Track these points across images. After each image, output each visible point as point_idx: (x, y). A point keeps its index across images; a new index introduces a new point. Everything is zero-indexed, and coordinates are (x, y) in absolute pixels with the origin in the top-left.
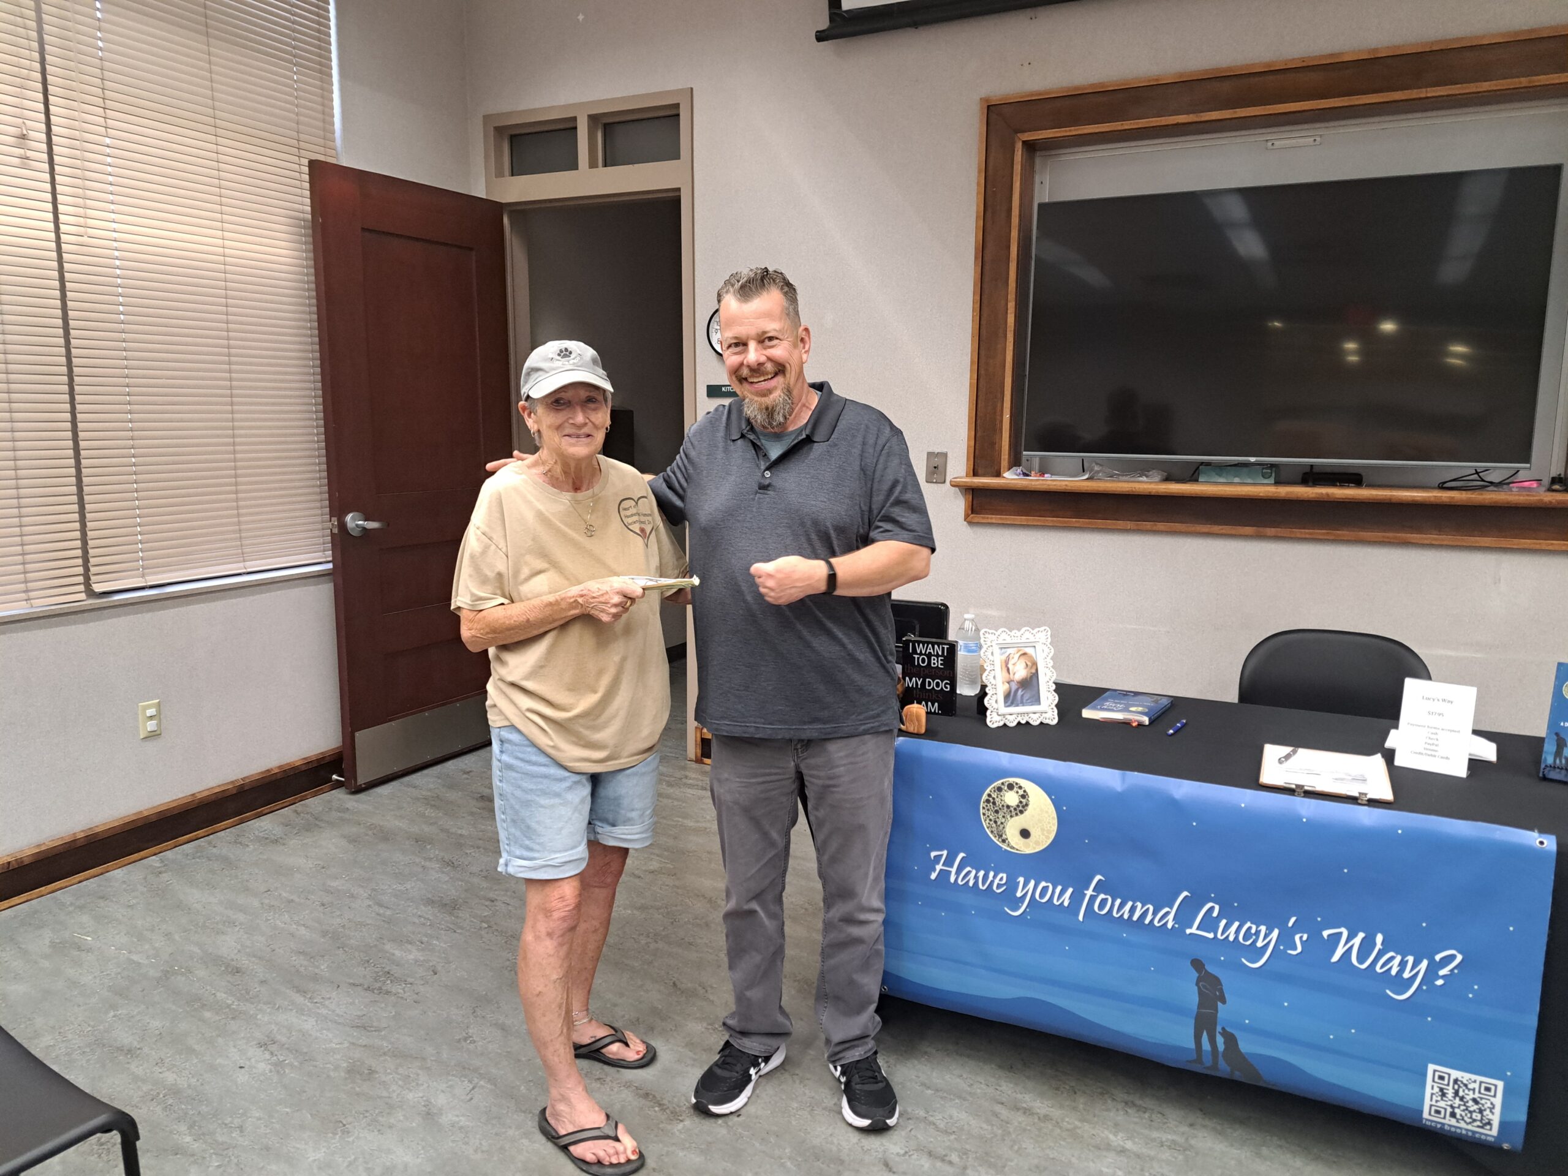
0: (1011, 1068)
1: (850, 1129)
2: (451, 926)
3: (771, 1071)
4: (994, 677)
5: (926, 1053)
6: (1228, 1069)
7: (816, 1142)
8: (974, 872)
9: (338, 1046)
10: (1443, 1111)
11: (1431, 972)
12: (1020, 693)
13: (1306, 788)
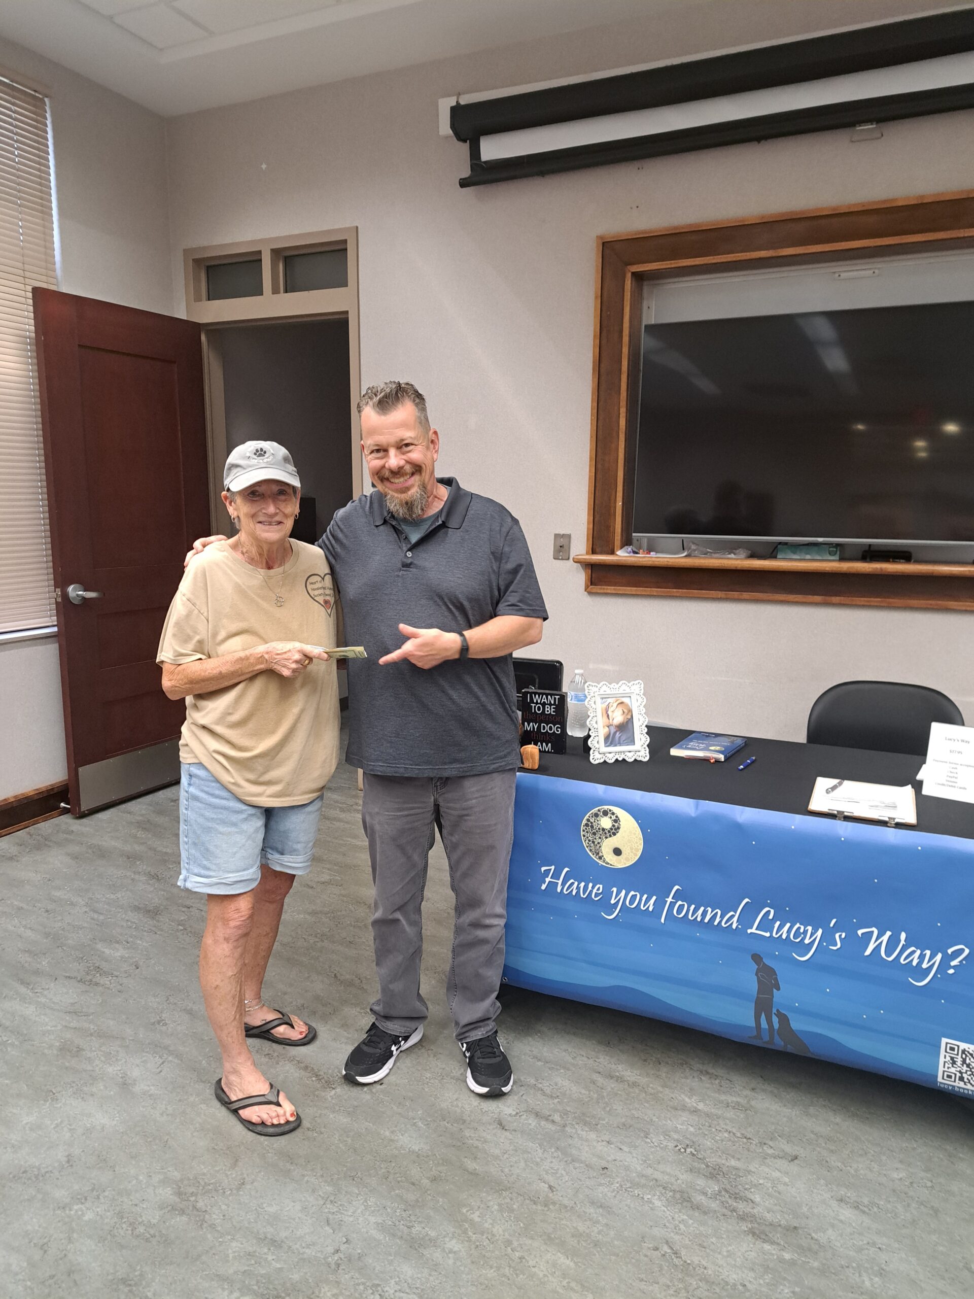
0: (608, 1044)
1: (472, 1095)
2: (154, 929)
3: (411, 1047)
4: (596, 722)
5: (539, 1031)
6: (782, 1043)
7: (444, 1105)
8: (576, 883)
9: (53, 1029)
10: (953, 1076)
11: (945, 964)
12: (618, 735)
13: (846, 814)
